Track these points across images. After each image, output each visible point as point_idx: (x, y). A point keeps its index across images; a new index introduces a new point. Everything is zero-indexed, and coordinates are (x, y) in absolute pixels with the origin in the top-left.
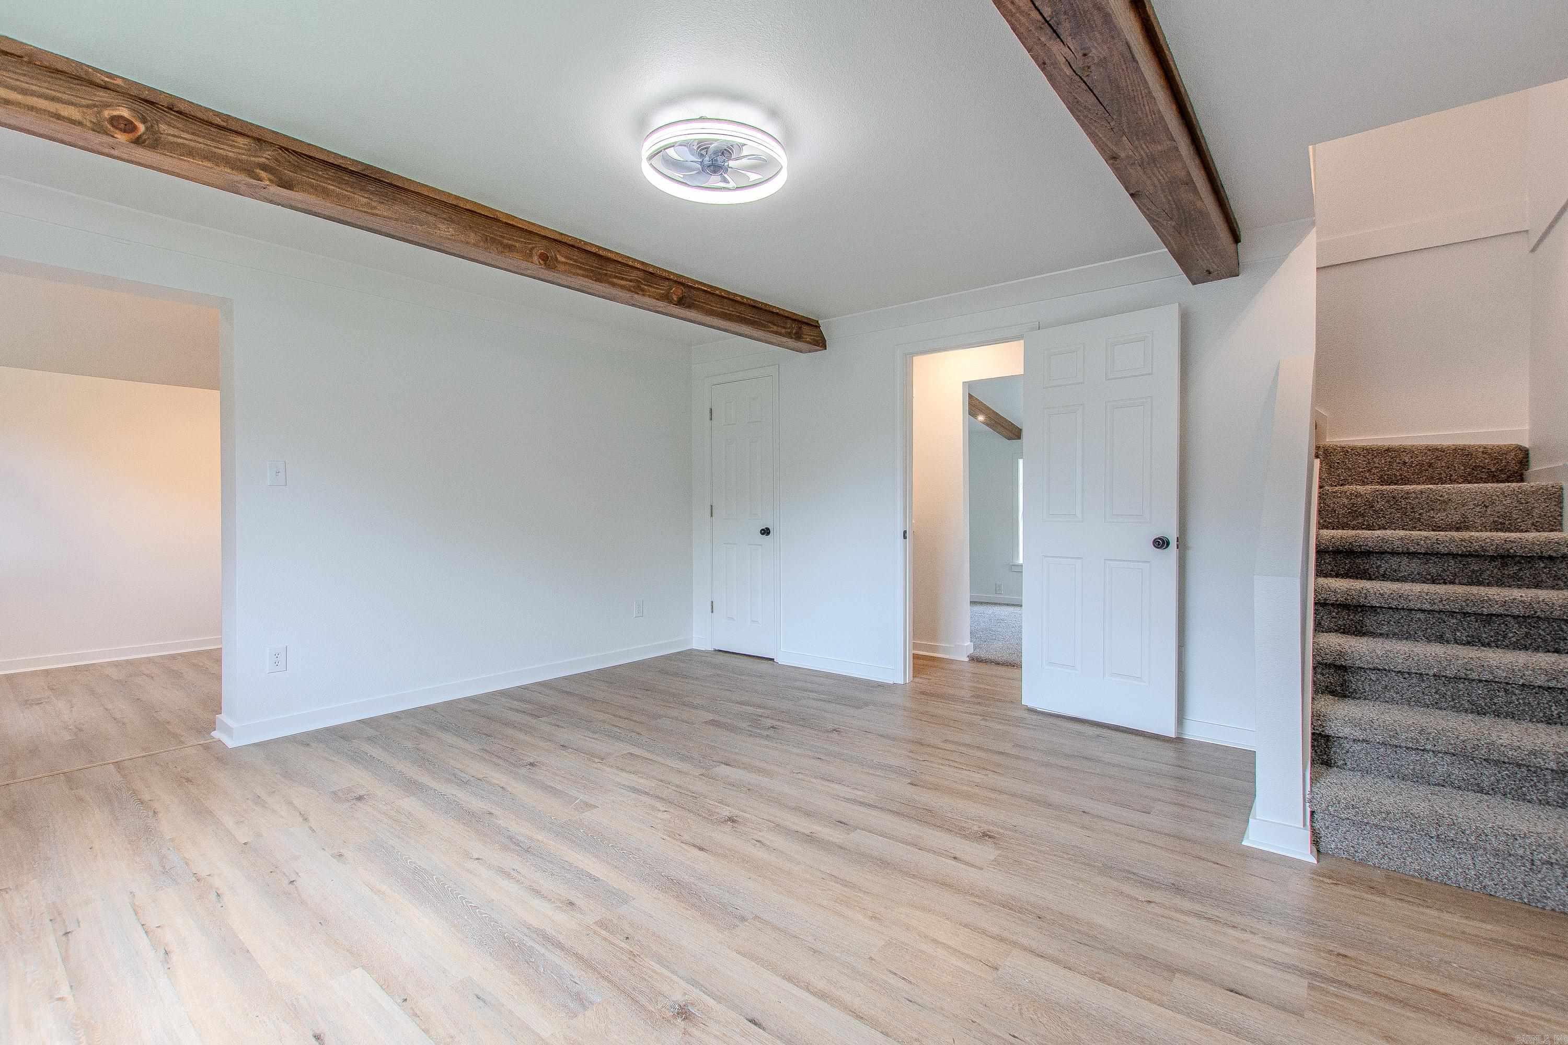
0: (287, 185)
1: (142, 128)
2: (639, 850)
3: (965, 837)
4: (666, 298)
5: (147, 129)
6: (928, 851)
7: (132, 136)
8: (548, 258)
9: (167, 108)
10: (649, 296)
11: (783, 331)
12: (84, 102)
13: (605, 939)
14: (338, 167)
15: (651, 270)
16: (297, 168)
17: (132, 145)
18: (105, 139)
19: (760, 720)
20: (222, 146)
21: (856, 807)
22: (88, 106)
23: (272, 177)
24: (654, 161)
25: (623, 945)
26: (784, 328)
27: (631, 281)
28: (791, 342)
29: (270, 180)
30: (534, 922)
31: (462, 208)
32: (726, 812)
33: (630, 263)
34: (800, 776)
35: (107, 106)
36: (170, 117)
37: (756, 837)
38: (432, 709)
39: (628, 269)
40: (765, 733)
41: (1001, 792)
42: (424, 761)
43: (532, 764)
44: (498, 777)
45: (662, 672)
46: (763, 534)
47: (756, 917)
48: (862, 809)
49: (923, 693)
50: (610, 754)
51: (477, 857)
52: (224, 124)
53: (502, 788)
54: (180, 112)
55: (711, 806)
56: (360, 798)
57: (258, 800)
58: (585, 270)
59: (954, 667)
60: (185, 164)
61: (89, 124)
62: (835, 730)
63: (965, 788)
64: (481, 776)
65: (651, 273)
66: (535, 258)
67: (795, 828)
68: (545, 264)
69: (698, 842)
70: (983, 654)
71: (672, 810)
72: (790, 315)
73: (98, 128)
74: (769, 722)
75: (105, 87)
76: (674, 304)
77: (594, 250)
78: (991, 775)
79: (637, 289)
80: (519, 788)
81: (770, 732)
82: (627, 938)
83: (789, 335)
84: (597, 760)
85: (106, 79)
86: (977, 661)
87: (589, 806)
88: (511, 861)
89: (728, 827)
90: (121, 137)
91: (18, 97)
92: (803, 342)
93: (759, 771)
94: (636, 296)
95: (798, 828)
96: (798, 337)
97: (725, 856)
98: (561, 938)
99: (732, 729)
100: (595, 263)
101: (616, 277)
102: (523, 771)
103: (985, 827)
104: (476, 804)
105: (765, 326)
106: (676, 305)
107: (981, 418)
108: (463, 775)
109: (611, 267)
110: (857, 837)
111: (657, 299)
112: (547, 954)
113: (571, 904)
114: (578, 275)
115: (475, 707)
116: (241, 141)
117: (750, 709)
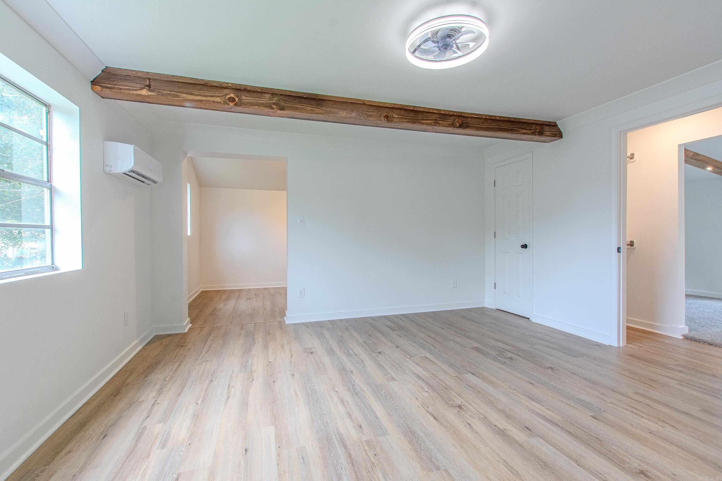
0: (282, 109)
1: (237, 99)
2: (404, 409)
3: (623, 469)
4: (452, 125)
5: (238, 99)
6: (585, 468)
7: (234, 103)
8: (389, 116)
9: (244, 90)
10: (442, 126)
11: (530, 132)
12: (221, 95)
13: (365, 451)
14: (300, 97)
15: (443, 112)
16: (286, 101)
17: (235, 106)
18: (227, 106)
19: (504, 352)
20: (261, 100)
21: (542, 421)
22: (222, 96)
23: (277, 107)
24: (417, 54)
25: (372, 458)
26: (530, 130)
27: (432, 120)
28: (537, 137)
29: (277, 109)
30: (342, 431)
31: (349, 102)
32: (459, 401)
33: (431, 111)
34: (514, 391)
35: (226, 95)
36: (245, 93)
37: (469, 422)
38: (355, 320)
39: (430, 114)
40: (504, 360)
41: (672, 443)
42: (341, 342)
43: (380, 353)
44: (363, 355)
45: (463, 317)
46: (522, 248)
47: (446, 470)
48: (548, 425)
49: (631, 355)
50: (416, 355)
51: (336, 391)
52: (261, 91)
53: (363, 361)
54: (248, 91)
55: (453, 396)
56: (312, 353)
57: (283, 346)
58: (408, 119)
59: (667, 341)
60: (252, 109)
61: (222, 102)
62: (551, 368)
63: (639, 431)
64: (357, 353)
65: (443, 114)
66: (382, 118)
67: (496, 423)
68: (387, 120)
69: (435, 414)
70: (697, 336)
71: (430, 392)
72: (535, 122)
73: (225, 103)
74: (509, 355)
75: (226, 88)
76: (457, 128)
77: (411, 108)
78: (669, 428)
79: (436, 123)
80: (369, 363)
81: (508, 361)
82: (375, 455)
83: (534, 133)
84: (408, 357)
85: (226, 85)
86: (691, 340)
87: (393, 379)
88: (348, 397)
89: (455, 411)
90: (231, 104)
91: (204, 98)
92: (544, 136)
93: (491, 382)
94: (435, 127)
95: (497, 424)
96: (541, 133)
97: (446, 427)
98: (348, 444)
99: (486, 354)
100: (411, 114)
101: (423, 120)
102: (374, 355)
103: (644, 467)
104: (349, 366)
105: (516, 131)
106: (458, 128)
107: (709, 169)
108: (351, 351)
109: (420, 116)
110: (535, 442)
111: (447, 127)
112: (338, 448)
113: (361, 427)
114: (403, 122)
115: (372, 321)
116: (267, 96)
117: (501, 345)
